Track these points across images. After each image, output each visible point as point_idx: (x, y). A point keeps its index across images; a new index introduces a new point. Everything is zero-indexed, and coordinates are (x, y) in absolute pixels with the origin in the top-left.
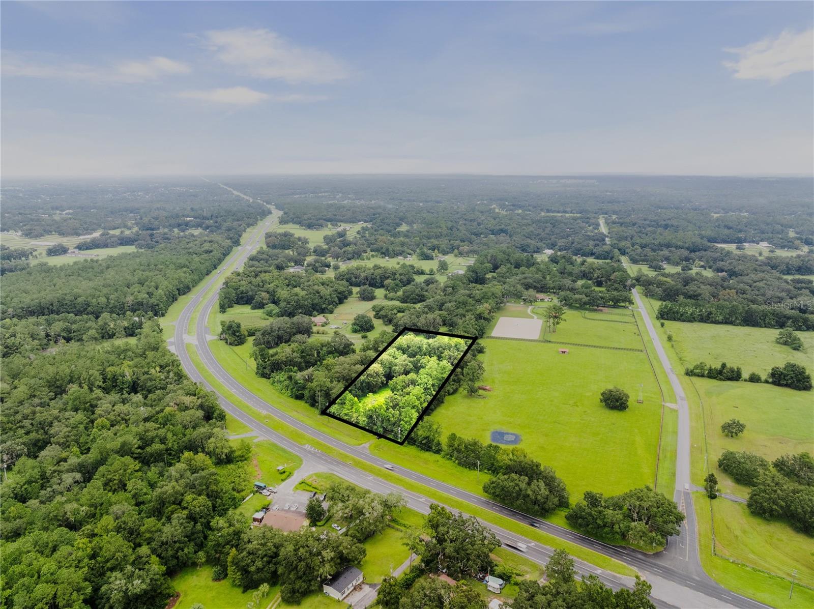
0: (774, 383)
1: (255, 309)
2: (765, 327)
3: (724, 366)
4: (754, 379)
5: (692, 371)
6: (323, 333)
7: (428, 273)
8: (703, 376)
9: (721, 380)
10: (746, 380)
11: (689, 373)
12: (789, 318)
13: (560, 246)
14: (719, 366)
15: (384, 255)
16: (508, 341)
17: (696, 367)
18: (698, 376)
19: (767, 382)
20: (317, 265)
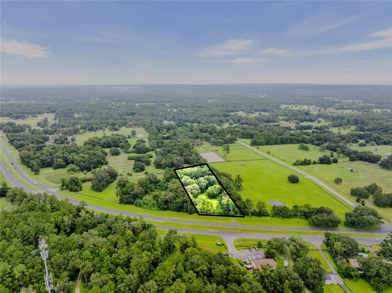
0: (321, 163)
1: (56, 169)
2: (288, 144)
3: (305, 160)
4: (314, 163)
5: (295, 164)
6: (120, 176)
7: (128, 137)
8: (299, 165)
9: (306, 165)
10: (312, 164)
11: (294, 165)
12: (294, 139)
13: (169, 119)
14: (303, 160)
15: (90, 131)
16: (215, 164)
17: (297, 162)
18: (298, 165)
19: (318, 163)
20: (62, 139)
